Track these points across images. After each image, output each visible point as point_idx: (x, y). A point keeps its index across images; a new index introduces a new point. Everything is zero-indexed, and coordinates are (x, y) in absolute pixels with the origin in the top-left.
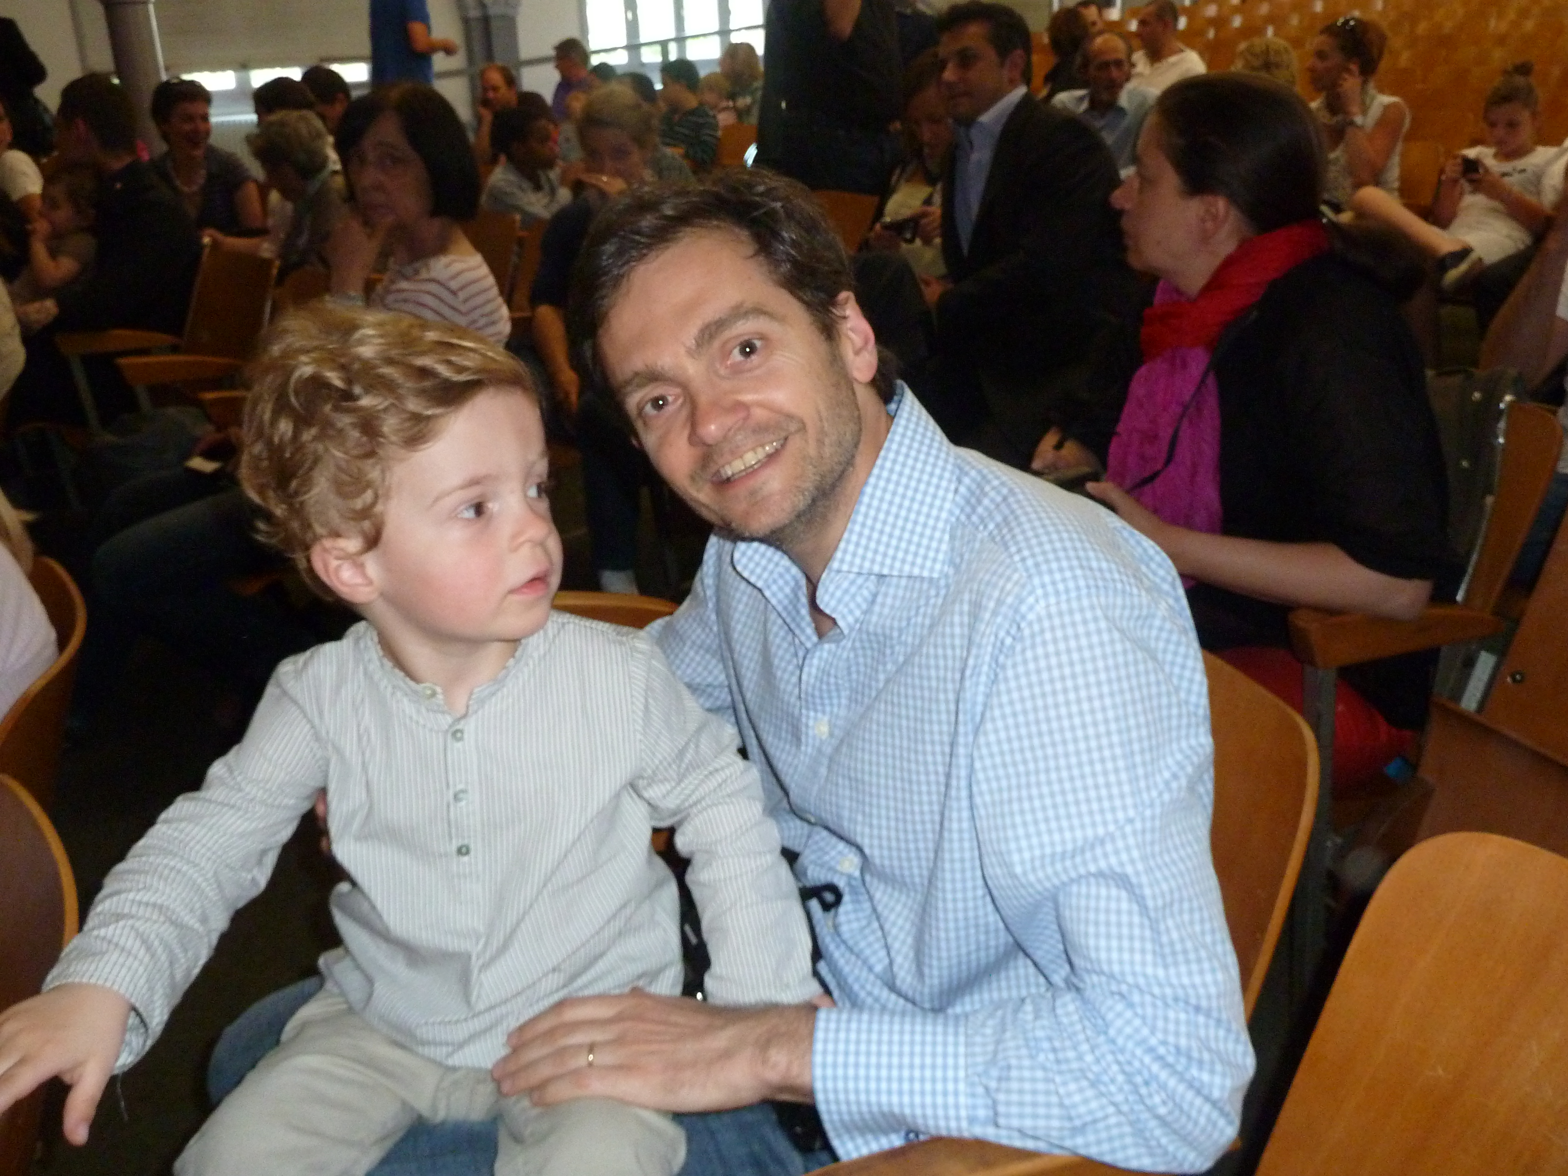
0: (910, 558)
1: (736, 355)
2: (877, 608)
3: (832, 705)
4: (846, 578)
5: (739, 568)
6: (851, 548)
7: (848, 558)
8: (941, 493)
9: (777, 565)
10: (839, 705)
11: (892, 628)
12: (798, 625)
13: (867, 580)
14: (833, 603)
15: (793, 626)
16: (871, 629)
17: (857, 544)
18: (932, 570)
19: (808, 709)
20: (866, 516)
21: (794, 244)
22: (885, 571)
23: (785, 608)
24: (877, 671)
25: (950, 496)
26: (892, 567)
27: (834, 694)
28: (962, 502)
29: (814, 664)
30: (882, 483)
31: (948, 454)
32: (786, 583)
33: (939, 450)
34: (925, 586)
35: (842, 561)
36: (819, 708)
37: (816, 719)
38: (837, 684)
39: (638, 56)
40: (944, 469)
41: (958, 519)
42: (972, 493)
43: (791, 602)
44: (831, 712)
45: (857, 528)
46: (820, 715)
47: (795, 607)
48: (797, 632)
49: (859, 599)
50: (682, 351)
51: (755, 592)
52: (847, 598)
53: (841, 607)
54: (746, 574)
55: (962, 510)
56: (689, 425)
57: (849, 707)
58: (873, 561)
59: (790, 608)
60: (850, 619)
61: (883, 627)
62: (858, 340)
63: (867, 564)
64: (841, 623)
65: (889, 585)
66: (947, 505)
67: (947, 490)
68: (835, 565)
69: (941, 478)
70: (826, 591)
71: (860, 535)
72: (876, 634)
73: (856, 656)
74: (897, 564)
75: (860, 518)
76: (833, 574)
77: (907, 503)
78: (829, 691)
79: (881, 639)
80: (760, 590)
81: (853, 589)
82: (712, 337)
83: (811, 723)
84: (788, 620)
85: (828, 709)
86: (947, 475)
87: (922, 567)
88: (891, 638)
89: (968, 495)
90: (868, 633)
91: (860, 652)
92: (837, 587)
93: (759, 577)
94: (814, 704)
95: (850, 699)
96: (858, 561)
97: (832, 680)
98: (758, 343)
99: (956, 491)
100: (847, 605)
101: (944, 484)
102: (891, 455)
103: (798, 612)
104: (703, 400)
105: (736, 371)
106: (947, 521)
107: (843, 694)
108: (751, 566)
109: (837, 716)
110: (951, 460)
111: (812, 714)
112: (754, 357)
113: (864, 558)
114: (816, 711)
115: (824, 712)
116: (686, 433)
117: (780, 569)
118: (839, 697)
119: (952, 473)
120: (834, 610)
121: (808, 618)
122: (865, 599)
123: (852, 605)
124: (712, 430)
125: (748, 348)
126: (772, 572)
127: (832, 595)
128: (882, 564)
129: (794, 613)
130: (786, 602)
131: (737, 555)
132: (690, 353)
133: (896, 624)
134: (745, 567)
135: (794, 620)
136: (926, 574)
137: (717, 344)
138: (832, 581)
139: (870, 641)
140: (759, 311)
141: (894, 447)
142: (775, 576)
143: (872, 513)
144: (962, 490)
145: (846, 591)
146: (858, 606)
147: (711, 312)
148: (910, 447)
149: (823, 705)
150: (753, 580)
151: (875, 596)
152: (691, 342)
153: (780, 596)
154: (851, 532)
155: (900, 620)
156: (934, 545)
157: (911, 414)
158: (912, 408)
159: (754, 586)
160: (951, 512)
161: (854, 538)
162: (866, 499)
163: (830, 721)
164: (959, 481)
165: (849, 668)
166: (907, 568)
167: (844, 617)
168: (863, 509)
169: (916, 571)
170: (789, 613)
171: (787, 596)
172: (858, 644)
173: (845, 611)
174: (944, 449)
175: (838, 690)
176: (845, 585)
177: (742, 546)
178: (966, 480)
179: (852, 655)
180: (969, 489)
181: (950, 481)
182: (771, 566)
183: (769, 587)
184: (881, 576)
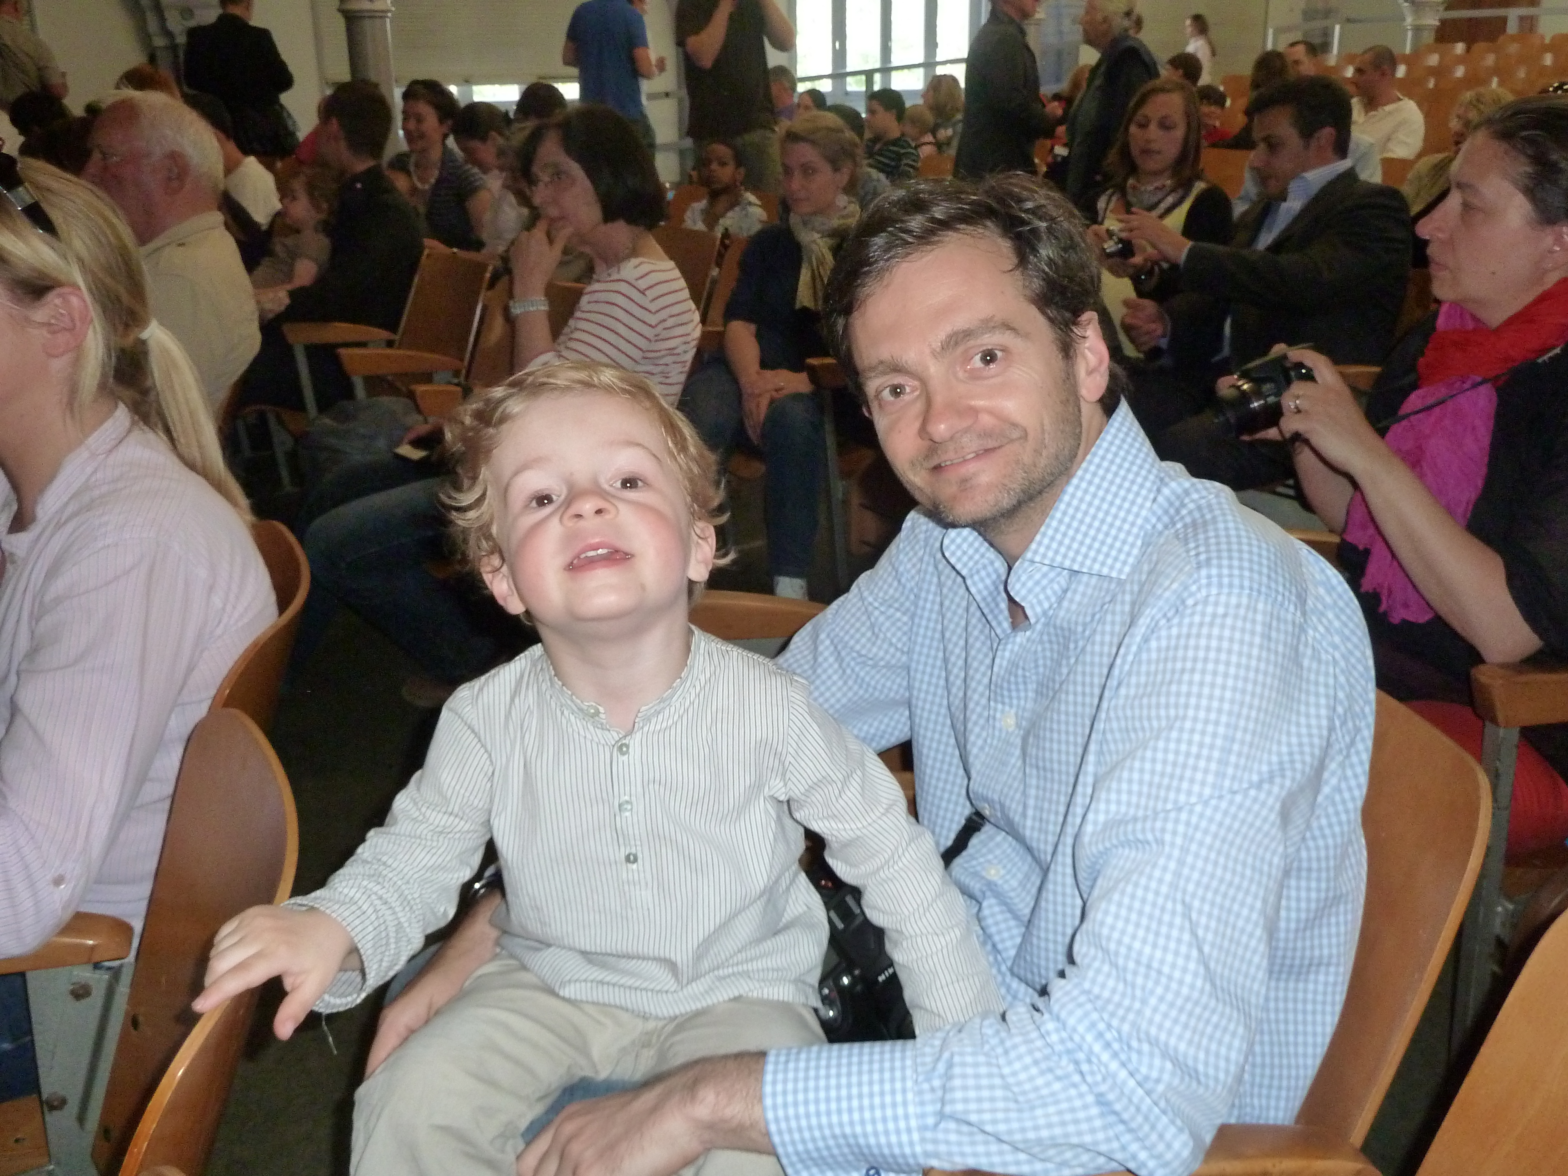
0: (1101, 558)
1: (977, 362)
2: (1065, 604)
3: (1019, 698)
4: (1039, 570)
5: (947, 554)
6: (1046, 541)
7: (1042, 550)
8: (1139, 500)
9: (983, 556)
10: (1026, 698)
11: (1076, 623)
12: (996, 617)
13: (1059, 574)
14: (1023, 592)
15: (990, 617)
16: (1058, 622)
17: (1052, 539)
18: (1120, 571)
19: (996, 701)
20: (1065, 513)
21: (1051, 262)
22: (1076, 567)
23: (984, 599)
24: (1060, 665)
25: (1148, 504)
26: (1082, 564)
27: (1021, 687)
28: (1160, 512)
29: (1005, 655)
30: (1084, 485)
31: (1152, 466)
32: (989, 575)
33: (1145, 460)
34: (1113, 586)
35: (1036, 552)
36: (1007, 700)
37: (1003, 711)
38: (1024, 676)
39: (844, 84)
40: (1146, 478)
41: (1154, 527)
42: (1171, 504)
43: (991, 594)
44: (1018, 706)
45: (1054, 524)
46: (1007, 708)
47: (994, 599)
48: (994, 624)
49: (1049, 592)
50: (927, 351)
51: (959, 579)
52: (1037, 589)
53: (1031, 597)
54: (953, 561)
55: (1159, 519)
56: (921, 419)
57: (1035, 701)
58: (1065, 556)
59: (989, 599)
60: (1039, 610)
61: (1069, 622)
62: (1092, 359)
63: (1059, 558)
64: (1029, 612)
65: (1079, 582)
66: (1144, 513)
67: (1146, 498)
68: (1029, 555)
69: (1142, 486)
70: (1018, 579)
71: (1057, 530)
72: (1062, 629)
73: (1044, 650)
74: (1088, 562)
75: (1058, 515)
76: (1027, 564)
77: (1105, 506)
78: (1017, 683)
79: (1067, 633)
80: (963, 578)
81: (1045, 582)
82: (956, 344)
83: (998, 715)
84: (986, 611)
85: (1015, 702)
86: (1148, 484)
87: (1112, 568)
88: (1075, 633)
89: (1166, 505)
90: (1055, 627)
91: (1047, 646)
92: (1030, 577)
93: (965, 565)
94: (1002, 696)
95: (1037, 692)
96: (1050, 554)
97: (1020, 672)
98: (999, 354)
99: (1154, 500)
100: (1037, 596)
101: (1144, 492)
102: (1097, 460)
103: (997, 605)
104: (939, 400)
105: (974, 376)
106: (1141, 527)
107: (1030, 687)
108: (959, 553)
109: (1024, 709)
110: (1155, 471)
111: (1000, 706)
112: (992, 366)
113: (1057, 552)
114: (1003, 703)
115: (1011, 706)
116: (917, 425)
117: (985, 561)
118: (1026, 690)
119: (1154, 483)
120: (1024, 598)
121: (1006, 613)
122: (1055, 593)
123: (1042, 597)
124: (941, 429)
125: (989, 357)
126: (976, 563)
127: (1024, 584)
128: (1074, 560)
129: (993, 605)
130: (985, 593)
131: (946, 542)
132: (934, 353)
133: (1081, 619)
134: (953, 554)
135: (992, 611)
136: (1114, 574)
137: (960, 349)
138: (1025, 571)
139: (1057, 635)
140: (1007, 326)
141: (1101, 452)
142: (980, 566)
143: (1071, 511)
144: (1160, 499)
145: (1037, 583)
146: (1048, 598)
147: (961, 321)
148: (1116, 455)
149: (1010, 698)
150: (958, 567)
151: (1065, 591)
152: (937, 345)
153: (981, 586)
154: (1048, 526)
155: (1085, 615)
156: (1126, 548)
157: (1122, 424)
158: (1124, 419)
159: (958, 573)
160: (1146, 520)
161: (1050, 532)
162: (1066, 498)
163: (1016, 715)
164: (1159, 491)
165: (1036, 661)
166: (1097, 567)
167: (1032, 607)
168: (1062, 506)
169: (1105, 571)
170: (988, 605)
171: (986, 587)
172: (1045, 638)
173: (1035, 601)
174: (1150, 460)
175: (1025, 683)
176: (1037, 576)
177: (953, 533)
178: (1166, 491)
179: (1039, 648)
180: (1168, 500)
181: (1150, 491)
182: (977, 557)
183: (972, 576)
184: (1074, 573)
